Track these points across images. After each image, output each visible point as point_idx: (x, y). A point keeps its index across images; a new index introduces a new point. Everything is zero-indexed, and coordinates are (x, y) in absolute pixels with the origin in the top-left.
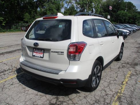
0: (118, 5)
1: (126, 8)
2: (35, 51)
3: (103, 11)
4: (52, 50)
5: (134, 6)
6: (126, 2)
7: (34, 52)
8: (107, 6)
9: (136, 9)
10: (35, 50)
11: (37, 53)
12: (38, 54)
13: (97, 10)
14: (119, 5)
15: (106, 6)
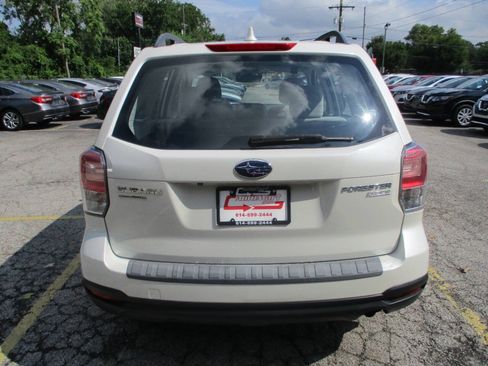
0: (155, 13)
1: (181, 21)
2: (232, 202)
3: (107, 30)
4: (343, 184)
5: (203, 19)
6: (179, 5)
7: (226, 207)
8: (118, 13)
9: (212, 27)
10: (233, 195)
11: (245, 208)
12: (250, 211)
13: (95, 25)
14: (161, 12)
15: (116, 15)
